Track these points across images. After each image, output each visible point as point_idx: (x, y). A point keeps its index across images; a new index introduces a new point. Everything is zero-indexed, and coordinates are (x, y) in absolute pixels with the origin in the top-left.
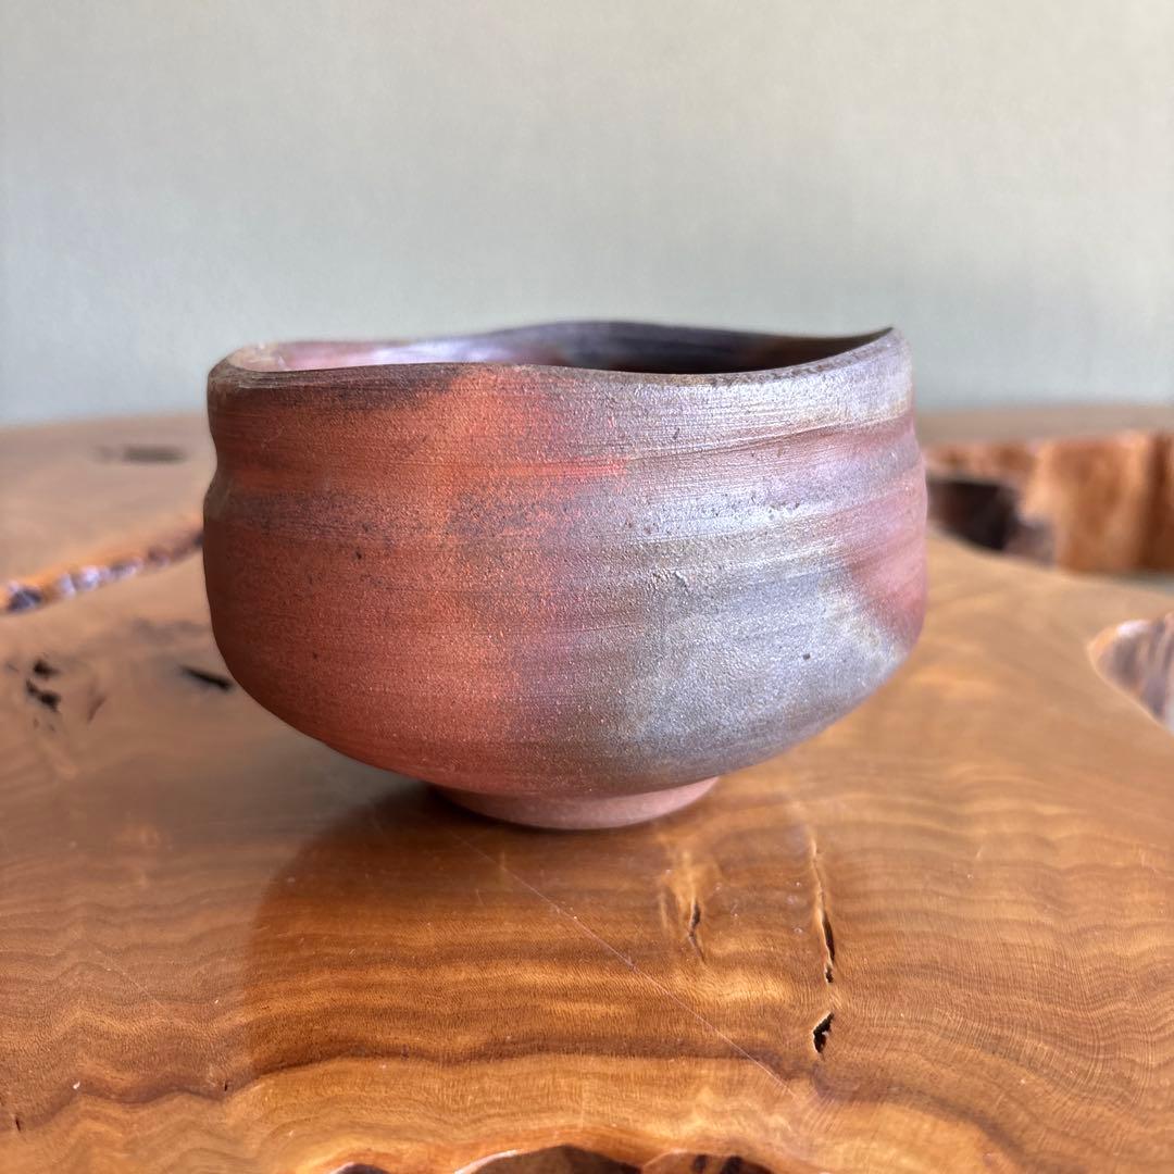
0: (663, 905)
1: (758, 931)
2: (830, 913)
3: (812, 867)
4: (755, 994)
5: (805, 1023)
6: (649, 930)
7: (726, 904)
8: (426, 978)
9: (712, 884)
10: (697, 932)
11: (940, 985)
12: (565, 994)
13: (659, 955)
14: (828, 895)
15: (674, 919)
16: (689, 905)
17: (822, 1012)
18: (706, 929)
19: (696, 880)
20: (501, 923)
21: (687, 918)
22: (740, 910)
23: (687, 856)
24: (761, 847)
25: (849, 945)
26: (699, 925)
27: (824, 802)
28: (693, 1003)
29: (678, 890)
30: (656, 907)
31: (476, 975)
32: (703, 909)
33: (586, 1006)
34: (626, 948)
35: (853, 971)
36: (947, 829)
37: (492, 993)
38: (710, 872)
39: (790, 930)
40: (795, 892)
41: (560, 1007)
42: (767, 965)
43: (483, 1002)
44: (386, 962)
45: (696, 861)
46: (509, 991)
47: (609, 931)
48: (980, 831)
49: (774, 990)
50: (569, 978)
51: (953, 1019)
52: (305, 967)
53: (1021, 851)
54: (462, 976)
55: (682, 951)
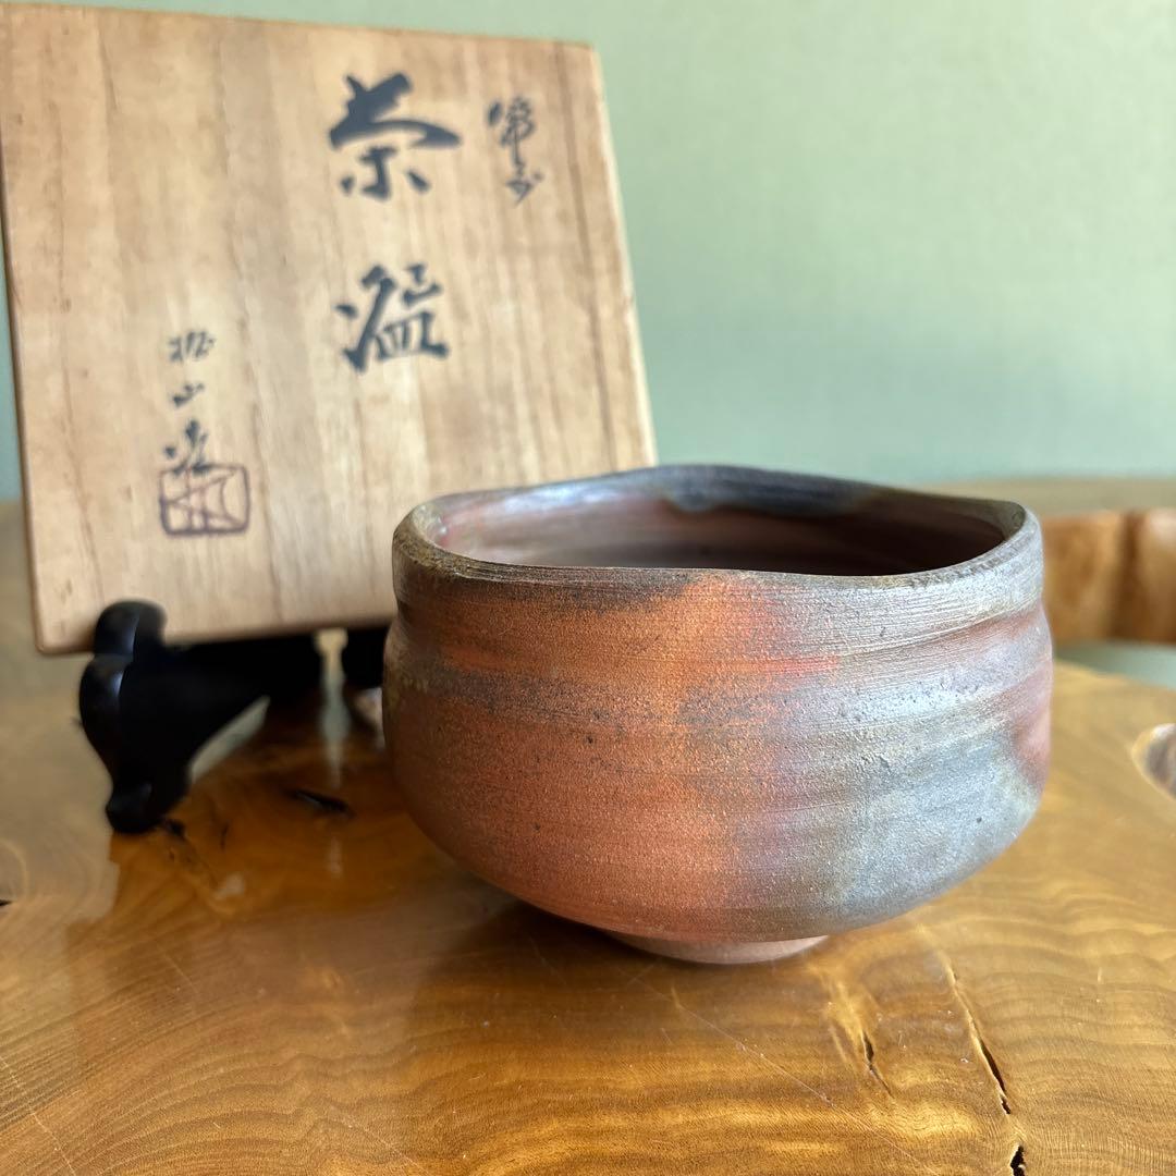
0: (836, 1040)
1: (930, 1062)
2: (986, 1042)
3: (956, 993)
4: (947, 1128)
5: (1000, 1156)
6: (831, 1065)
7: (891, 1035)
8: (647, 1122)
9: (872, 1015)
10: (875, 1065)
11: (1106, 1114)
12: (778, 1133)
13: (848, 1090)
14: (978, 1022)
15: (850, 1052)
16: (859, 1037)
17: (1011, 1145)
18: (882, 1062)
19: (858, 1012)
20: (697, 1063)
21: (861, 1051)
22: (906, 1041)
23: (841, 986)
24: (906, 975)
25: (1014, 1074)
26: (874, 1058)
27: (946, 925)
28: (898, 1139)
29: (844, 1022)
30: (831, 1041)
31: (692, 1118)
32: (872, 1041)
33: (802, 1146)
34: (818, 1084)
35: (1026, 1102)
36: (1063, 951)
37: (713, 1135)
38: (866, 1002)
39: (957, 1061)
40: (948, 1020)
41: (778, 1147)
42: (948, 1097)
43: (709, 1145)
44: (606, 1106)
45: (852, 992)
46: (728, 1132)
47: (797, 1067)
48: (1092, 952)
49: (961, 1123)
50: (775, 1117)
51: (1127, 1147)
52: (533, 1115)
53: (1135, 973)
54: (680, 1119)
55: (869, 1085)
